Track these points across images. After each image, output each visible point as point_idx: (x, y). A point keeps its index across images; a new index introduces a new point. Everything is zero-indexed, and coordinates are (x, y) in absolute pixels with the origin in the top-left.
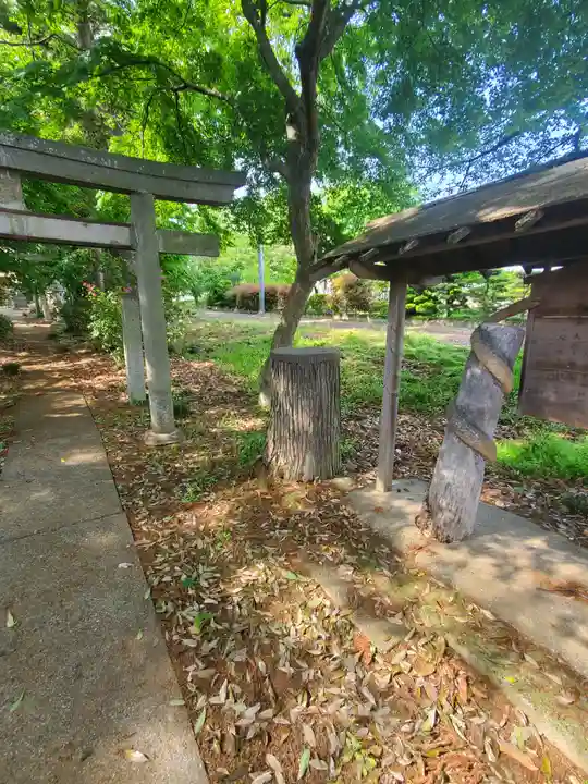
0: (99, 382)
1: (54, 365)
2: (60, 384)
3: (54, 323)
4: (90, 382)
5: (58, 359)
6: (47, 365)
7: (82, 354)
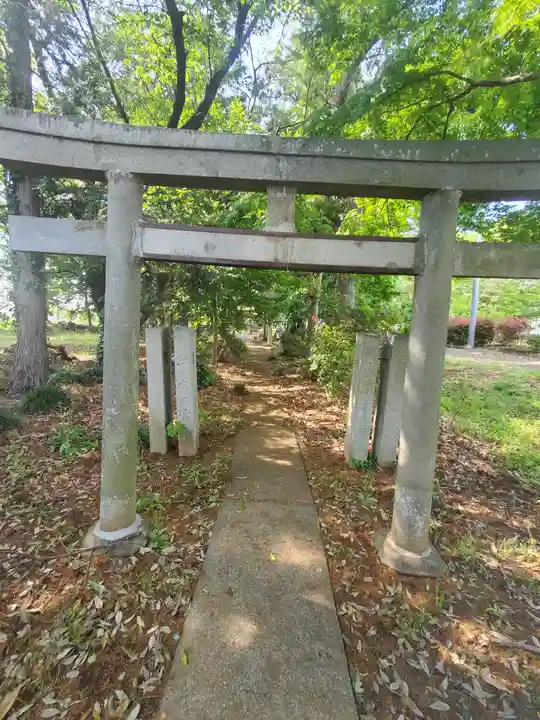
0: (310, 418)
1: (271, 388)
2: (273, 413)
3: (274, 347)
4: (300, 415)
5: (275, 383)
6: (266, 388)
7: (295, 380)
